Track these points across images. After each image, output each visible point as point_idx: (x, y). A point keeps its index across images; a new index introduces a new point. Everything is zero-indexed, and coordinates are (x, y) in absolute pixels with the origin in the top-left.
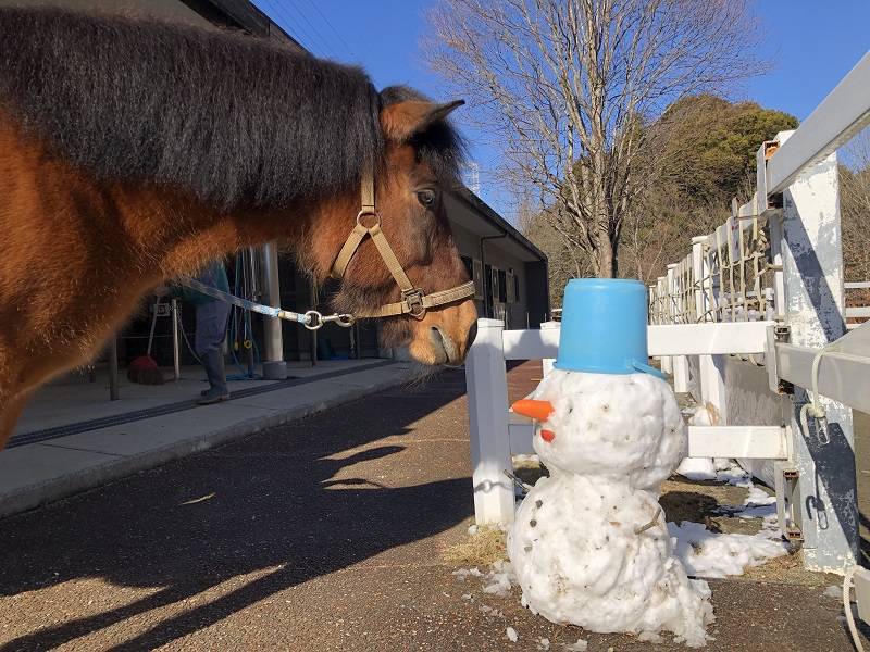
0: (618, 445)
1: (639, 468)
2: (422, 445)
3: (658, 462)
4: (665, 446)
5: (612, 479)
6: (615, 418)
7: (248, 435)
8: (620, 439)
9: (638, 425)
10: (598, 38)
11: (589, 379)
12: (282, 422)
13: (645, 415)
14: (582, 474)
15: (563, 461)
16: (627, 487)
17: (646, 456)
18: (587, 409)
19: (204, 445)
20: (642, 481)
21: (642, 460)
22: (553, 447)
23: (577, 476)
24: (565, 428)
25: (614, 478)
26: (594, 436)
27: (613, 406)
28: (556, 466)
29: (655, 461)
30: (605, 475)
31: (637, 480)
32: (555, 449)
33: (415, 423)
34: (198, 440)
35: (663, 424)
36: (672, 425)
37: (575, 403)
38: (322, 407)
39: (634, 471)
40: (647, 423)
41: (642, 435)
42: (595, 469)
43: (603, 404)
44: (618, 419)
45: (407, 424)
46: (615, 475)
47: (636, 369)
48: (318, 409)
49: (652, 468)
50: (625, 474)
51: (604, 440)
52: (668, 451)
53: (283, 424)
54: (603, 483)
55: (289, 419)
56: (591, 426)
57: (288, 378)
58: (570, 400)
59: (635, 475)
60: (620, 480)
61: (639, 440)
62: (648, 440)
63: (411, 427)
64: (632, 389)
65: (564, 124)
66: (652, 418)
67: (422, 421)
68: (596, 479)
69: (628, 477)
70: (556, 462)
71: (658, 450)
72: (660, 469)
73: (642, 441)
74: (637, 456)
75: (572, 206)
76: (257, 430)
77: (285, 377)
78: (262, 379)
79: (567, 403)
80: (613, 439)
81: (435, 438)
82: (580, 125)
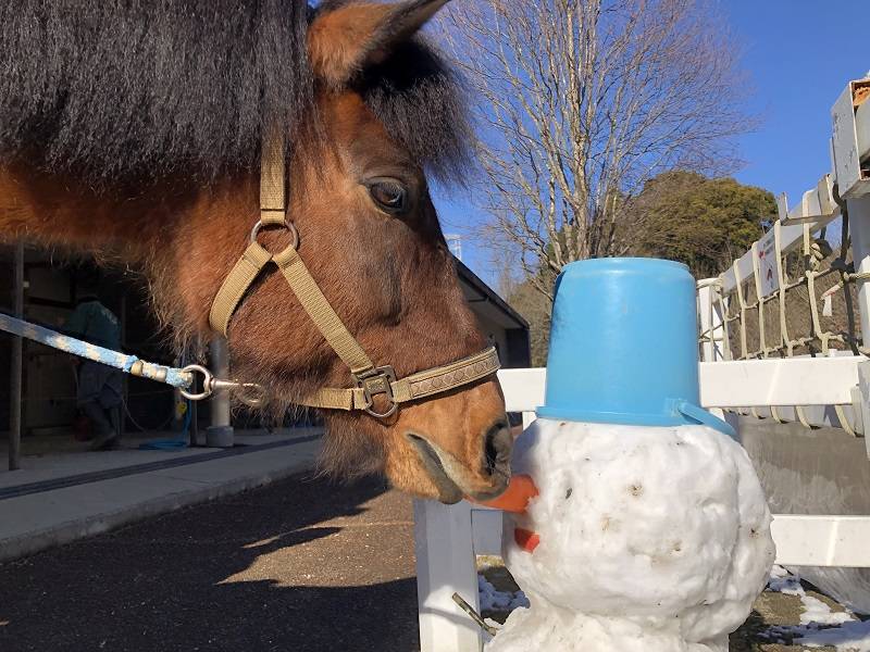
0: (660, 561)
1: (700, 605)
2: (372, 530)
3: (732, 591)
4: (741, 563)
5: (648, 627)
6: (653, 509)
7: (162, 514)
8: (664, 547)
9: (697, 523)
10: (581, 91)
11: (602, 436)
12: (210, 498)
13: (707, 502)
14: (590, 613)
15: (556, 589)
16: (676, 640)
17: (712, 582)
18: (601, 490)
19: (99, 528)
20: (701, 629)
21: (704, 590)
22: (535, 560)
23: (580, 617)
24: (558, 526)
25: (652, 624)
26: (615, 544)
27: (649, 484)
28: (542, 595)
29: (725, 588)
30: (636, 618)
31: (693, 626)
32: (540, 566)
33: (370, 501)
34: (90, 521)
35: (738, 520)
36: (753, 520)
37: (578, 480)
38: (266, 480)
39: (688, 610)
40: (713, 518)
41: (704, 542)
42: (614, 606)
43: (631, 480)
44: (660, 511)
45: (361, 502)
46: (653, 619)
47: (686, 416)
48: (259, 483)
49: (721, 603)
50: (670, 617)
51: (633, 551)
52: (747, 571)
53: (213, 501)
54: (631, 634)
55: (221, 494)
56: (608, 524)
57: (235, 446)
58: (567, 474)
59: (690, 619)
60: (663, 629)
61: (699, 551)
62: (716, 552)
63: (365, 506)
64: (681, 452)
65: (546, 180)
66: (720, 509)
67: (378, 500)
68: (617, 625)
69: (677, 623)
70: (542, 589)
71: (731, 568)
72: (732, 606)
73: (705, 554)
74: (694, 584)
75: (554, 265)
76: (177, 506)
77: (231, 445)
78: (203, 446)
79: (561, 479)
80: (650, 550)
81: (391, 520)
82: (563, 180)
